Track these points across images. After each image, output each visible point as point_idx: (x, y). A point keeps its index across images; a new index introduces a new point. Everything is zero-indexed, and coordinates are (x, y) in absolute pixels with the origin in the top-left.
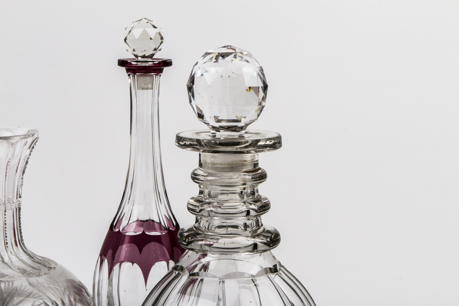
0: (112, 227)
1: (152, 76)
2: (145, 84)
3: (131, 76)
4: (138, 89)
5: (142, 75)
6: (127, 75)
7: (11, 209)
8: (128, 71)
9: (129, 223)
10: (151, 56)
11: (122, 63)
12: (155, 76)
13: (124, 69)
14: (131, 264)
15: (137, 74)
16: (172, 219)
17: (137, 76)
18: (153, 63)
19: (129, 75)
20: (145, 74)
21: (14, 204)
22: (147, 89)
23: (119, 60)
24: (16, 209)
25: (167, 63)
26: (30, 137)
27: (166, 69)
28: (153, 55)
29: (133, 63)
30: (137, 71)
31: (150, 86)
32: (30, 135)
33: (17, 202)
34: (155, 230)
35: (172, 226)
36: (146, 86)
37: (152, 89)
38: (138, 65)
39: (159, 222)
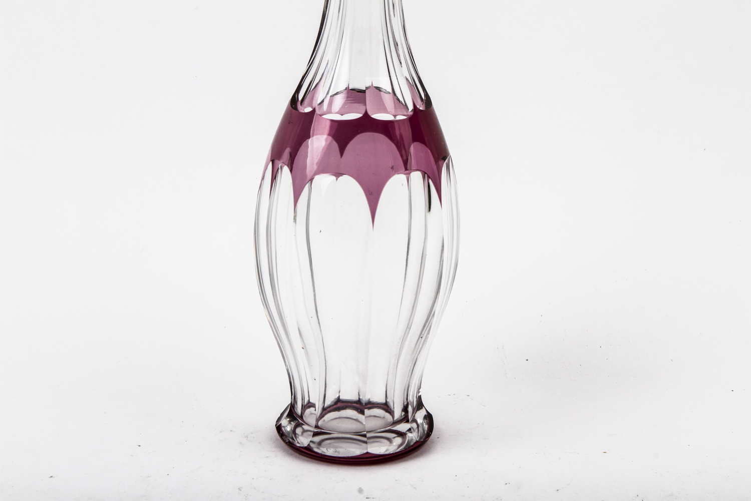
0: (294, 101)
9: (330, 94)
14: (334, 178)
16: (417, 85)
34: (385, 110)
35: (419, 100)
39: (391, 91)
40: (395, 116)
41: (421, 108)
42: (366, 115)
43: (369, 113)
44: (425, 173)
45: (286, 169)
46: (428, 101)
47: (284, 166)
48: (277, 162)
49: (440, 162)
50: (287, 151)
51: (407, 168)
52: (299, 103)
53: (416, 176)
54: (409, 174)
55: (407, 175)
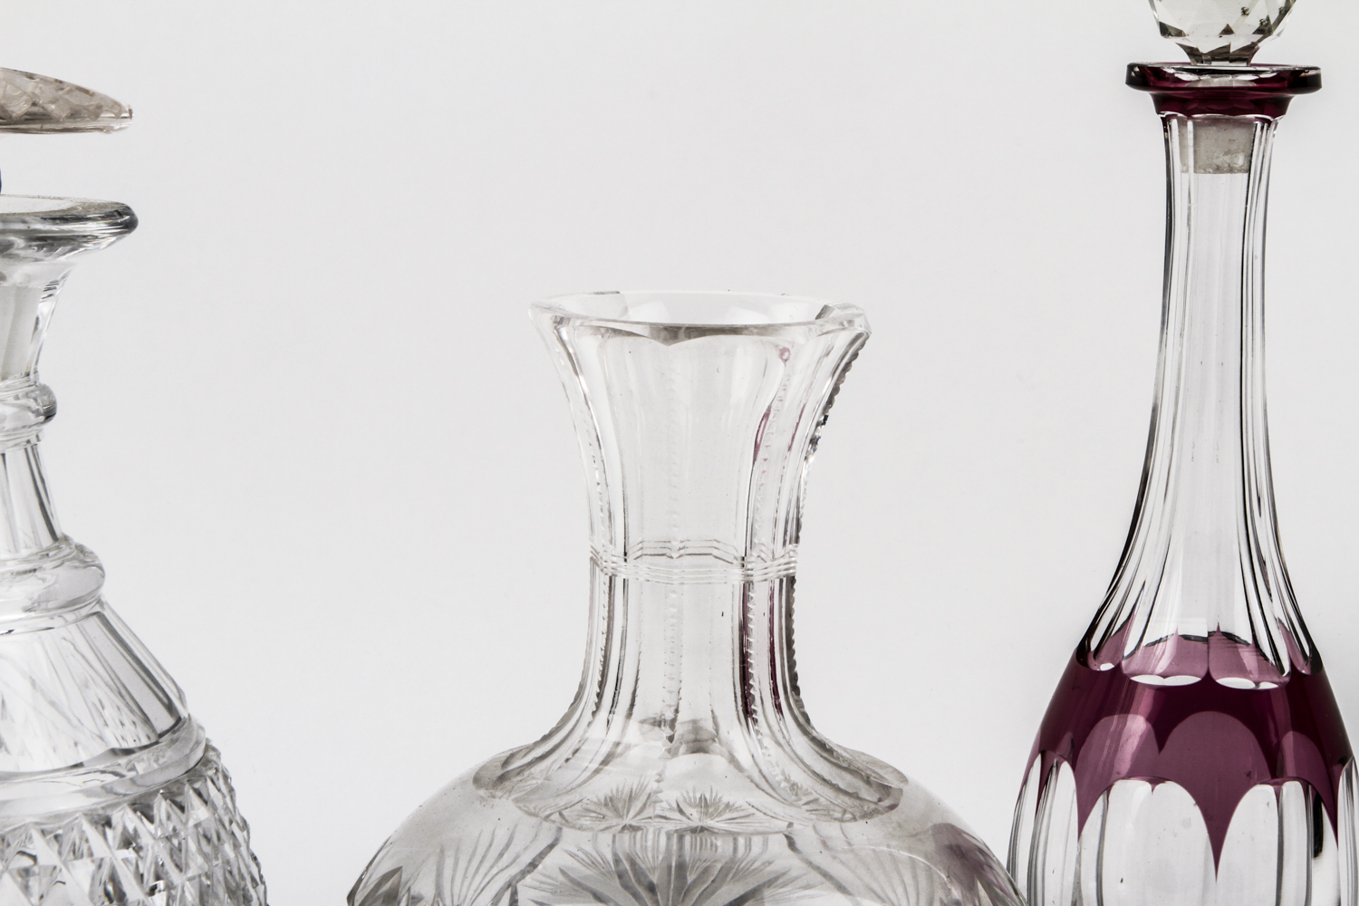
0: (1082, 652)
1: (1250, 124)
2: (1226, 153)
3: (1174, 123)
4: (1195, 172)
5: (1215, 122)
6: (1157, 119)
7: (766, 580)
8: (1161, 104)
9: (1144, 643)
10: (1248, 52)
11: (1143, 77)
12: (1259, 124)
13: (1145, 98)
15: (1196, 116)
16: (1298, 630)
17: (1196, 125)
18: (1255, 77)
19: (1165, 121)
20: (1227, 116)
21: (776, 563)
22: (1231, 170)
23: (1131, 67)
24: (781, 581)
25: (1303, 81)
26: (844, 329)
27: (1297, 101)
28: (1251, 49)
29: (1185, 77)
30: (1194, 106)
31: (1240, 161)
32: (842, 324)
33: (783, 556)
35: (1301, 659)
36: (1227, 159)
37: (1245, 171)
38: (1200, 85)
39: (1250, 640)
40: (1257, 684)
41: (1304, 672)
42: (1208, 680)
43: (1214, 675)
44: (1309, 783)
45: (1066, 768)
46: (1315, 660)
47: (1061, 763)
48: (1049, 754)
49: (1336, 768)
50: (1068, 737)
51: (1275, 775)
52: (1091, 657)
53: (1293, 791)
54: (1281, 784)
55: (1276, 787)
